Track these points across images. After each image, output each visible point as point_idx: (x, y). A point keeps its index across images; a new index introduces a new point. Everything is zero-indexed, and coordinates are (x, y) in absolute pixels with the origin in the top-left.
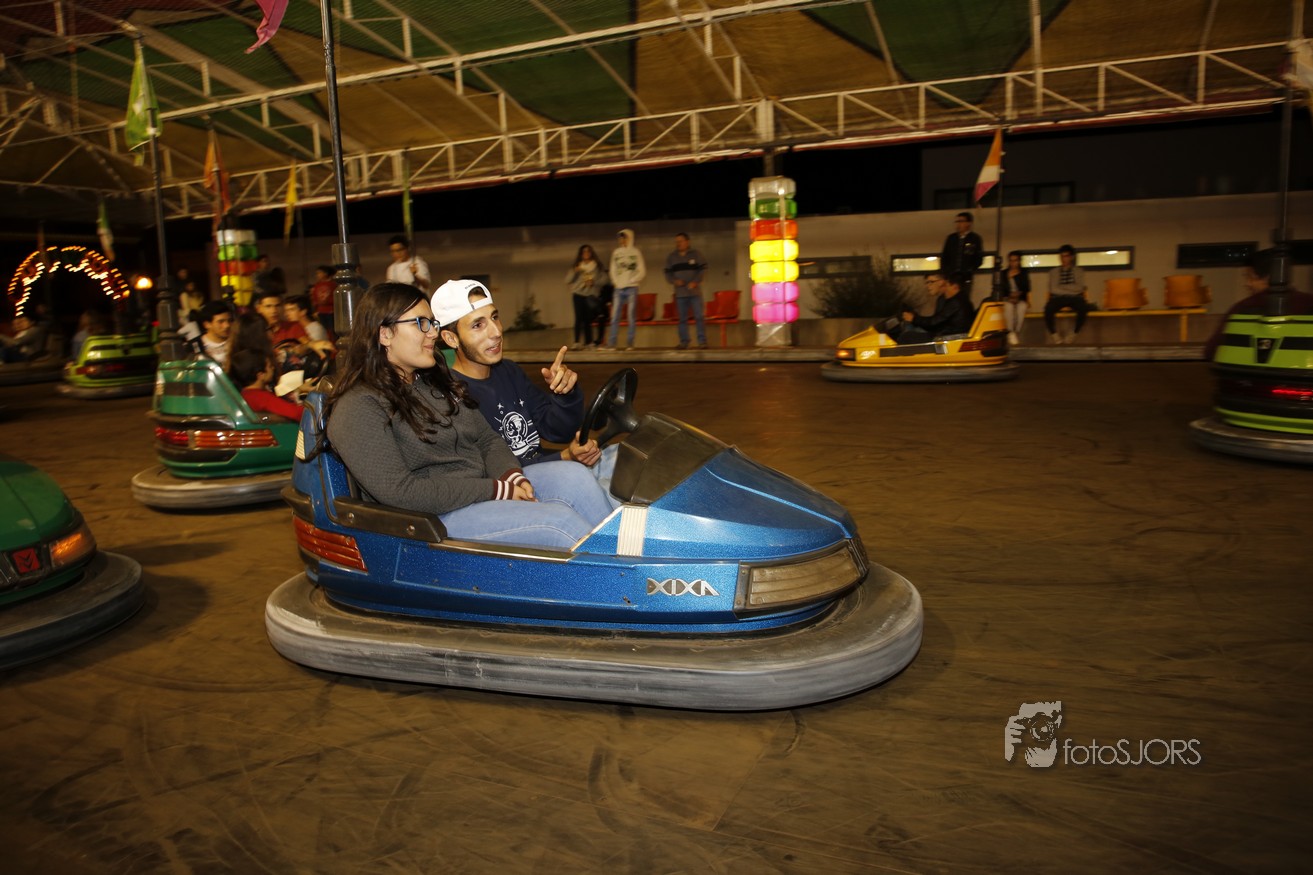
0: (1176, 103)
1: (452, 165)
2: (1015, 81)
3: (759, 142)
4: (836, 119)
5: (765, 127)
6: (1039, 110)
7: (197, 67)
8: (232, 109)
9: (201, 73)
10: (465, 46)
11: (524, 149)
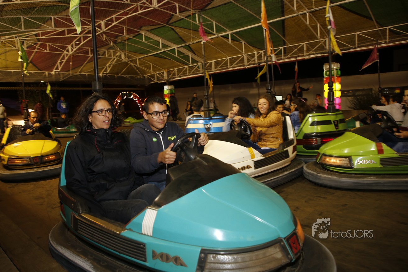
1: (229, 64)
3: (327, 51)
7: (158, 41)
8: (167, 52)
9: (159, 42)
10: (231, 28)
11: (250, 58)
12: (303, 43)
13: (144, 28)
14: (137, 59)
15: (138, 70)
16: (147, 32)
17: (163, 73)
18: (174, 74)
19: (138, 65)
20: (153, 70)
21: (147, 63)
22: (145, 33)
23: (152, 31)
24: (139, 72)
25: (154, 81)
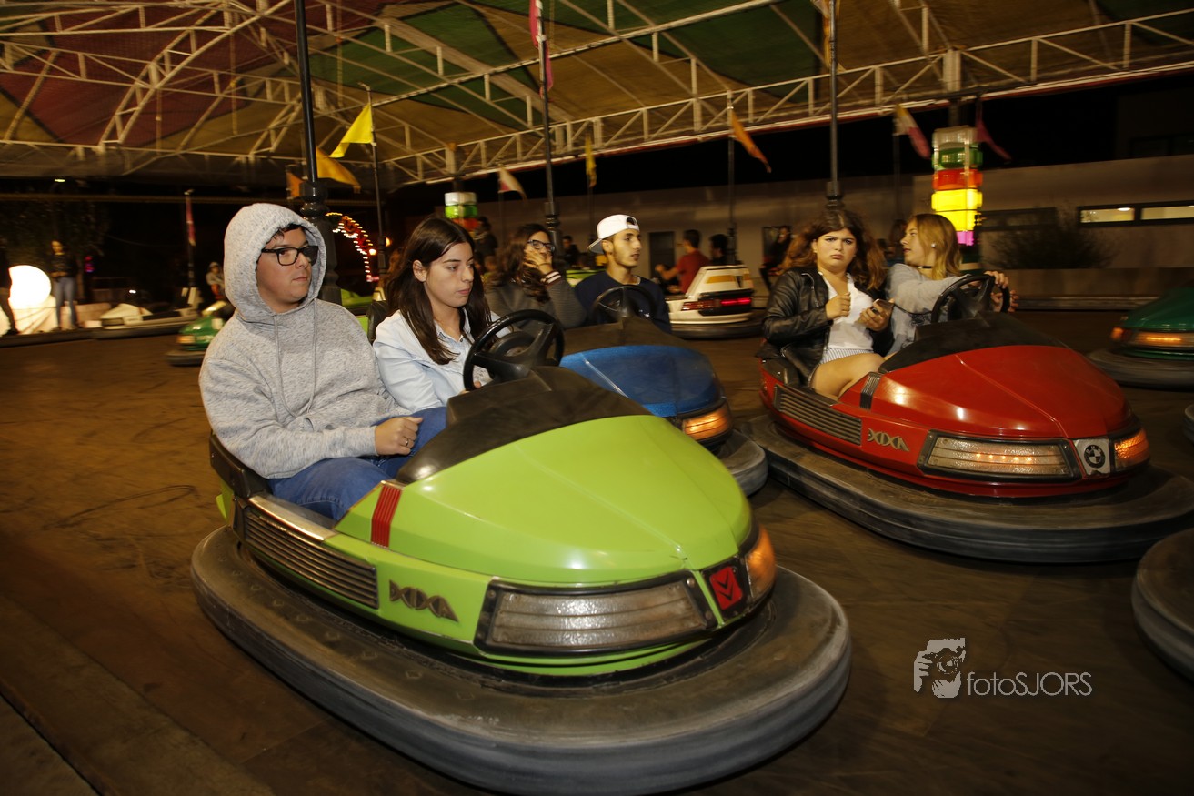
1: (646, 128)
3: (944, 91)
4: (1030, 64)
5: (951, 76)
7: (433, 52)
8: (460, 86)
9: (436, 56)
11: (712, 110)
12: (872, 67)
13: (387, 9)
16: (397, 22)
17: (442, 153)
18: (476, 159)
20: (413, 146)
21: (397, 122)
22: (391, 26)
23: (415, 20)
25: (416, 177)
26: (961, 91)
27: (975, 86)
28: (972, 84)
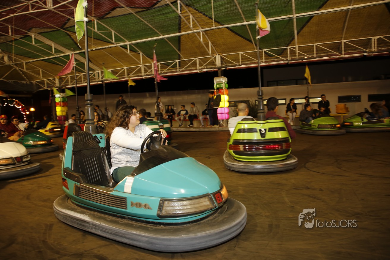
0: (336, 55)
1: (126, 74)
2: (290, 49)
3: (216, 66)
4: (239, 60)
5: (218, 62)
6: (297, 57)
7: (51, 45)
8: (61, 57)
9: (52, 47)
10: (130, 39)
11: (147, 69)
12: (196, 58)
13: (33, 29)
14: (24, 63)
15: (24, 75)
16: (38, 34)
17: (54, 79)
18: (67, 82)
19: (25, 70)
20: (43, 76)
21: (36, 68)
22: (35, 35)
23: (43, 34)
24: (25, 78)
25: (44, 87)
26: (221, 66)
27: (225, 65)
28: (224, 65)
